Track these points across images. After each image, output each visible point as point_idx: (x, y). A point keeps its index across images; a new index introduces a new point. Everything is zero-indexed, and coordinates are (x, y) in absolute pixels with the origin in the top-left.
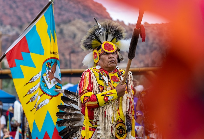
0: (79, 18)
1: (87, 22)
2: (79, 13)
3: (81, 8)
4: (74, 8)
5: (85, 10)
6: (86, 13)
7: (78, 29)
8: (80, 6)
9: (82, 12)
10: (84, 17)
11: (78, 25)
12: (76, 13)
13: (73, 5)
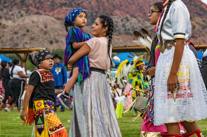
0: (197, 16)
1: (202, 18)
2: (197, 13)
3: (199, 9)
4: (194, 9)
5: (201, 11)
6: (202, 13)
7: (197, 23)
8: (197, 8)
9: (199, 12)
10: (200, 15)
11: (196, 20)
12: (195, 13)
13: (193, 8)
